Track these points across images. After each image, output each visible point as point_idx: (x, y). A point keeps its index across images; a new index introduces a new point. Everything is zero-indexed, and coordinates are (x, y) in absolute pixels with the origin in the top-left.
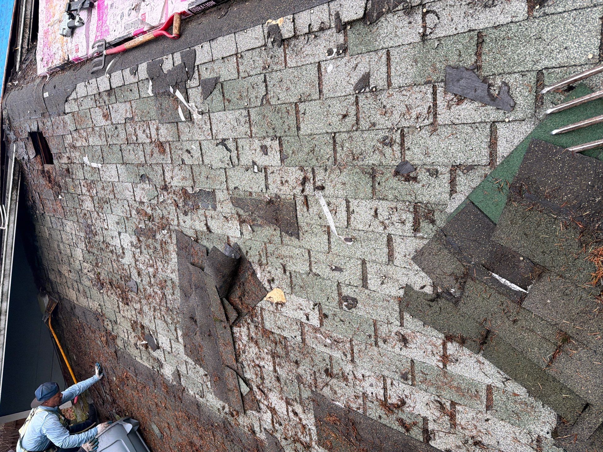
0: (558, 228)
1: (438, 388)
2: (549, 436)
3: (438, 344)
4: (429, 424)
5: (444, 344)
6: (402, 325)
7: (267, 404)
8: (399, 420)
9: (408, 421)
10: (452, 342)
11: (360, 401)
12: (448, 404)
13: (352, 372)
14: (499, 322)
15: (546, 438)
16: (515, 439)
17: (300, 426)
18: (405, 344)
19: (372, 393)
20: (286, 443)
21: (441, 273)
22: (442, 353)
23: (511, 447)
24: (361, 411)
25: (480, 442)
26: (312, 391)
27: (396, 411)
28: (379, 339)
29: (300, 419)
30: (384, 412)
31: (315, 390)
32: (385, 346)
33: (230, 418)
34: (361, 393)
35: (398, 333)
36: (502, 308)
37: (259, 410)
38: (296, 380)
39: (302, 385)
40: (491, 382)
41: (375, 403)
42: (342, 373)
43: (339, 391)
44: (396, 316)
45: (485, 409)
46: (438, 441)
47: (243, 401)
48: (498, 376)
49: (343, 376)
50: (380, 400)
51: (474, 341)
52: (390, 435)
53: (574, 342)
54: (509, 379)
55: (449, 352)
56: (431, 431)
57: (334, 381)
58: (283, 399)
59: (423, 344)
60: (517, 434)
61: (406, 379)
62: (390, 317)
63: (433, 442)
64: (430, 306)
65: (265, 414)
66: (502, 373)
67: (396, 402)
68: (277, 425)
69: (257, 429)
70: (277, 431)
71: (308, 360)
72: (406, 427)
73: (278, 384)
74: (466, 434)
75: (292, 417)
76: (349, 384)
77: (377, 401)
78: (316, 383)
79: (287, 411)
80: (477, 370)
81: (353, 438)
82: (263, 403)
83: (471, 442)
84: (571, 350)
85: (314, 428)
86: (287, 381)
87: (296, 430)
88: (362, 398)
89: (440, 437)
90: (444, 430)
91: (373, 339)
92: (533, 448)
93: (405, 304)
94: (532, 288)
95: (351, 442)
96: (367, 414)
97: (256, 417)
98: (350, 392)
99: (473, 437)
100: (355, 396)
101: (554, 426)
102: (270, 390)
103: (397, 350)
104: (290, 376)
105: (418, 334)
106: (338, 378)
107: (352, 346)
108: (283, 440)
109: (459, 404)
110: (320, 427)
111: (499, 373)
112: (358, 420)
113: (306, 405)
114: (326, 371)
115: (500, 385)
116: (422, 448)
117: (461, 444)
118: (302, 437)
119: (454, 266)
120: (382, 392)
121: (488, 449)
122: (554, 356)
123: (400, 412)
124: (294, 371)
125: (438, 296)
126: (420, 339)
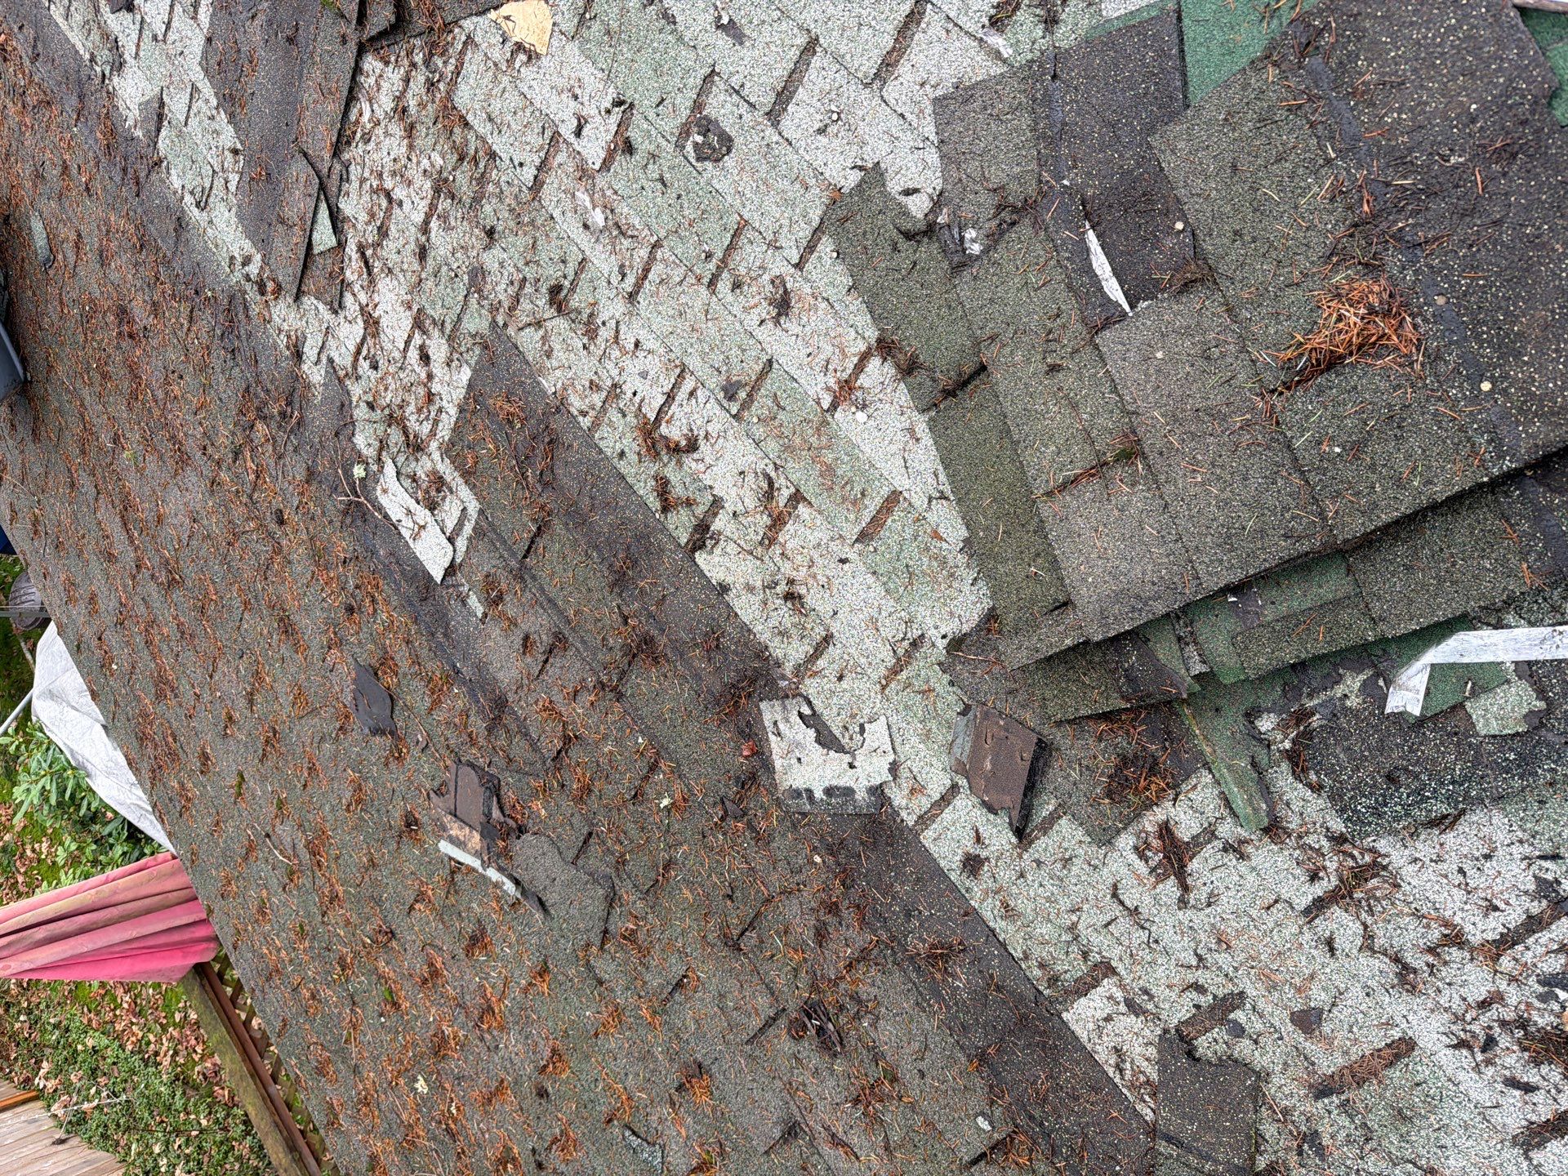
0: (1316, 189)
1: (787, 448)
2: (941, 644)
3: (853, 350)
4: (719, 516)
5: (864, 357)
6: (799, 266)
7: (364, 302)
8: (662, 479)
9: (678, 491)
10: (885, 360)
11: (597, 399)
12: (786, 493)
13: (618, 322)
14: (1018, 358)
15: (933, 645)
16: (873, 621)
17: (421, 391)
18: (779, 315)
19: (635, 394)
20: (367, 417)
21: (977, 175)
22: (845, 376)
23: (855, 632)
24: (585, 422)
25: (800, 597)
26: (494, 323)
27: (665, 459)
28: (725, 275)
29: (430, 376)
30: (637, 449)
31: (501, 323)
32: (730, 298)
33: (252, 294)
34: (609, 383)
35: (778, 281)
36: (1050, 325)
37: (337, 307)
38: (466, 277)
39: (476, 295)
40: (907, 487)
41: (630, 418)
42: (591, 315)
43: (559, 354)
44: (801, 234)
45: (855, 537)
46: (717, 559)
47: (305, 267)
48: (930, 480)
49: (588, 323)
50: (645, 416)
51: (934, 380)
52: (621, 503)
53: (1140, 467)
54: (946, 498)
55: (863, 380)
56: (714, 533)
57: (561, 324)
58: (410, 308)
59: (819, 336)
60: (884, 614)
61: (731, 397)
62: (786, 229)
63: (704, 556)
64: (895, 249)
65: (347, 324)
66: (942, 477)
67: (676, 438)
68: (364, 365)
69: (310, 351)
70: (358, 378)
71: (522, 241)
72: (666, 499)
73: (416, 266)
74: (782, 570)
75: (413, 361)
76: (592, 347)
77: (636, 416)
78: (512, 309)
79: (407, 343)
80: (894, 448)
81: (534, 472)
82: (354, 295)
83: (782, 588)
84: (1121, 480)
85: (453, 411)
86: (444, 269)
87: (407, 397)
88: (604, 394)
89: (725, 553)
90: (742, 543)
91: (711, 266)
92: (894, 652)
93: (841, 213)
94: (1148, 307)
95: (526, 479)
96: (596, 435)
97: (321, 321)
98: (585, 367)
99: (791, 582)
100: (591, 382)
101: (966, 628)
102: (390, 271)
103: (752, 320)
104: (457, 260)
105: (824, 305)
106: (573, 321)
107: (652, 258)
108: (363, 405)
109: (810, 503)
110: (468, 415)
111: (936, 476)
112: (567, 438)
113: (463, 349)
114: (555, 290)
115: (919, 502)
116: (674, 559)
117: (759, 584)
118: (413, 418)
119: (1017, 170)
120: (661, 400)
121: (806, 616)
122: (1075, 480)
123: (673, 463)
124: (475, 253)
125: (930, 230)
126: (819, 320)
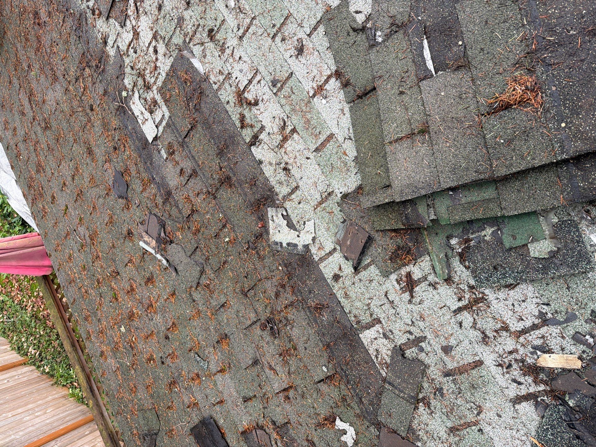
0: (516, 36)
1: (293, 110)
2: (339, 195)
3: (325, 73)
4: (263, 133)
5: (329, 77)
6: (309, 35)
7: (134, 25)
8: (242, 115)
9: (248, 121)
10: (337, 79)
11: (221, 78)
12: (290, 128)
13: (234, 48)
14: (389, 87)
15: (336, 195)
16: (315, 183)
17: (153, 65)
18: (298, 54)
19: (236, 78)
20: (130, 72)
21: (385, 9)
22: (320, 84)
23: (308, 186)
24: (215, 87)
25: (289, 170)
26: (185, 41)
27: (245, 107)
28: (279, 35)
29: (157, 59)
30: (234, 101)
31: (187, 42)
32: (280, 44)
33: (89, 14)
34: (227, 72)
35: (300, 40)
36: (403, 75)
37: (123, 25)
38: (176, 20)
39: (179, 28)
40: (337, 133)
41: (233, 88)
42: (224, 43)
43: (209, 57)
44: (312, 22)
45: (314, 150)
46: (259, 150)
47: (112, 6)
48: (346, 131)
49: (222, 46)
50: (239, 88)
51: (355, 91)
52: (225, 122)
53: (427, 137)
54: (351, 139)
55: (327, 87)
56: (260, 140)
57: (211, 45)
58: (152, 30)
59: (313, 65)
60: (320, 181)
61: (274, 86)
62: (306, 20)
63: (255, 148)
64: (348, 34)
65: (126, 33)
66: (351, 131)
67: (250, 99)
68: (131, 51)
69: (110, 42)
70: (128, 56)
71: (200, 9)
72: (243, 123)
73: (157, 13)
74: (284, 158)
75: (151, 52)
76: (222, 57)
77: (236, 88)
78: (193, 36)
79: (150, 44)
80: (334, 116)
81: (192, 104)
82: (130, 21)
83: (283, 165)
84: (419, 141)
85: (164, 75)
86: (168, 16)
87: (146, 66)
88: (224, 76)
89: (263, 148)
90: (270, 145)
91: (275, 30)
92: (321, 196)
93: (329, 16)
94: (442, 74)
95: (189, 106)
96: (219, 93)
97: (116, 30)
98: (218, 64)
99: (287, 163)
100: (220, 71)
101: (350, 191)
102: (146, 13)
103: (287, 55)
104: (173, 12)
105: (317, 53)
106: (216, 45)
107: (251, 23)
108: (129, 67)
109: (299, 133)
110: (170, 77)
111: (349, 130)
112: (207, 92)
113: (171, 50)
114: (210, 31)
115: (341, 139)
116: (243, 148)
117: (274, 162)
118: (148, 75)
119: (402, 10)
120: (246, 82)
121: (290, 177)
122: (401, 139)
123: (248, 109)
124: (181, 11)
125: (363, 29)
126: (314, 59)
